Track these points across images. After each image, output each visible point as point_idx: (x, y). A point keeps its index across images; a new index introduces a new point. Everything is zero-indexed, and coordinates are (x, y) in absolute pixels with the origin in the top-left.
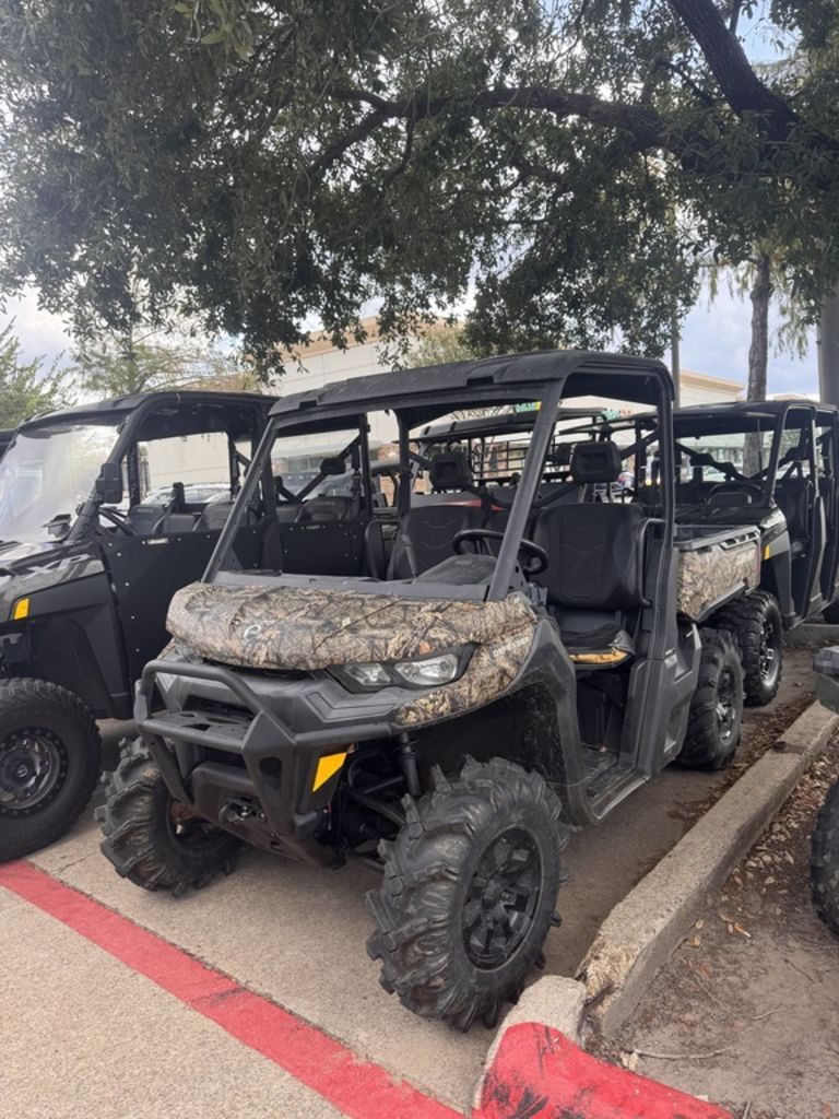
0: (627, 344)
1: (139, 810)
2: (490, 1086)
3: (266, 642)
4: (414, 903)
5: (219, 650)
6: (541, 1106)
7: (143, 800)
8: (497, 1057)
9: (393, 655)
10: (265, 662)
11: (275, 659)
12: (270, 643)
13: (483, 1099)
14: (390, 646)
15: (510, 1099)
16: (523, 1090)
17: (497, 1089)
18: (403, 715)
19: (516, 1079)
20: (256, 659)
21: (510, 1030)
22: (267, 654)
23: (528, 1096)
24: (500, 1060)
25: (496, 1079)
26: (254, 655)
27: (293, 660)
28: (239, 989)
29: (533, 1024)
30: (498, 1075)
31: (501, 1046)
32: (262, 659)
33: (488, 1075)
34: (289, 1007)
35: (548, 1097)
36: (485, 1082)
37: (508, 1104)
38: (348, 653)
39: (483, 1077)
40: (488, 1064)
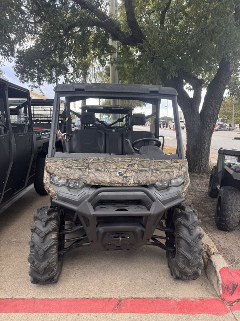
0: (65, 82)
1: (53, 252)
2: (224, 287)
3: (131, 177)
4: (197, 247)
5: (109, 182)
6: (237, 286)
7: (54, 248)
8: (222, 279)
9: (176, 177)
10: (133, 183)
11: (137, 182)
12: (133, 177)
13: (223, 291)
14: (175, 174)
15: (230, 288)
16: (232, 284)
17: (226, 287)
18: (182, 195)
19: (229, 282)
20: (129, 183)
21: (220, 272)
22: (134, 181)
23: (233, 285)
24: (223, 280)
25: (224, 285)
26: (128, 182)
27: (145, 182)
28: (120, 300)
29: (223, 268)
30: (224, 283)
31: (221, 276)
32: (132, 183)
33: (222, 285)
34: (141, 297)
35: (238, 283)
36: (222, 287)
37: (230, 289)
38: (162, 178)
39: (221, 286)
40: (221, 282)
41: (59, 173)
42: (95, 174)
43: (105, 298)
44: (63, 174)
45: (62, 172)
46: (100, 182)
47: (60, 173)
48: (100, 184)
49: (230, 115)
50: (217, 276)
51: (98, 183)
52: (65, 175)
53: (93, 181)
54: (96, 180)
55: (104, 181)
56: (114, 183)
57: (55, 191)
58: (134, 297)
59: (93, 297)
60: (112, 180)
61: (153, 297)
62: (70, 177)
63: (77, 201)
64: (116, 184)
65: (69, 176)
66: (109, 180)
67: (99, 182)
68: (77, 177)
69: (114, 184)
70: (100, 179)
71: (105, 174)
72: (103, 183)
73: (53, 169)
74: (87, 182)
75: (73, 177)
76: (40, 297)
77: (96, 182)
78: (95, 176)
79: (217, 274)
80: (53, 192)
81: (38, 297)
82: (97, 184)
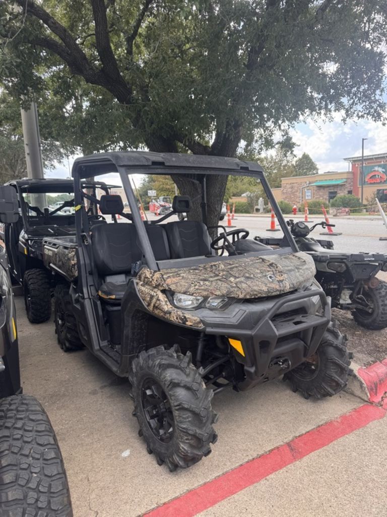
5: (267, 290)
6: (377, 383)
15: (373, 388)
17: (370, 388)
19: (370, 382)
20: (286, 288)
21: (359, 372)
23: (374, 383)
24: (365, 381)
28: (288, 445)
29: (359, 369)
30: (368, 385)
31: (363, 379)
33: (367, 387)
34: (304, 432)
35: (376, 380)
39: (366, 389)
40: (365, 385)
41: (197, 289)
42: (248, 283)
43: (272, 450)
44: (205, 290)
45: (202, 288)
46: (257, 293)
47: (200, 290)
48: (257, 296)
49: (170, 191)
50: (359, 380)
51: (254, 295)
52: (208, 291)
53: (249, 293)
54: (252, 291)
55: (261, 290)
56: (272, 291)
57: (199, 318)
58: (297, 435)
59: (258, 455)
60: (269, 287)
61: (314, 427)
62: (215, 293)
63: (237, 324)
64: (275, 292)
65: (213, 292)
66: (266, 288)
67: (255, 293)
68: (225, 292)
69: (273, 293)
70: (256, 288)
71: (259, 281)
72: (260, 293)
73: (185, 285)
74: (239, 296)
75: (219, 292)
76: (196, 485)
77: (252, 293)
78: (249, 286)
79: (357, 378)
80: (196, 320)
81: (193, 487)
82: (253, 297)
